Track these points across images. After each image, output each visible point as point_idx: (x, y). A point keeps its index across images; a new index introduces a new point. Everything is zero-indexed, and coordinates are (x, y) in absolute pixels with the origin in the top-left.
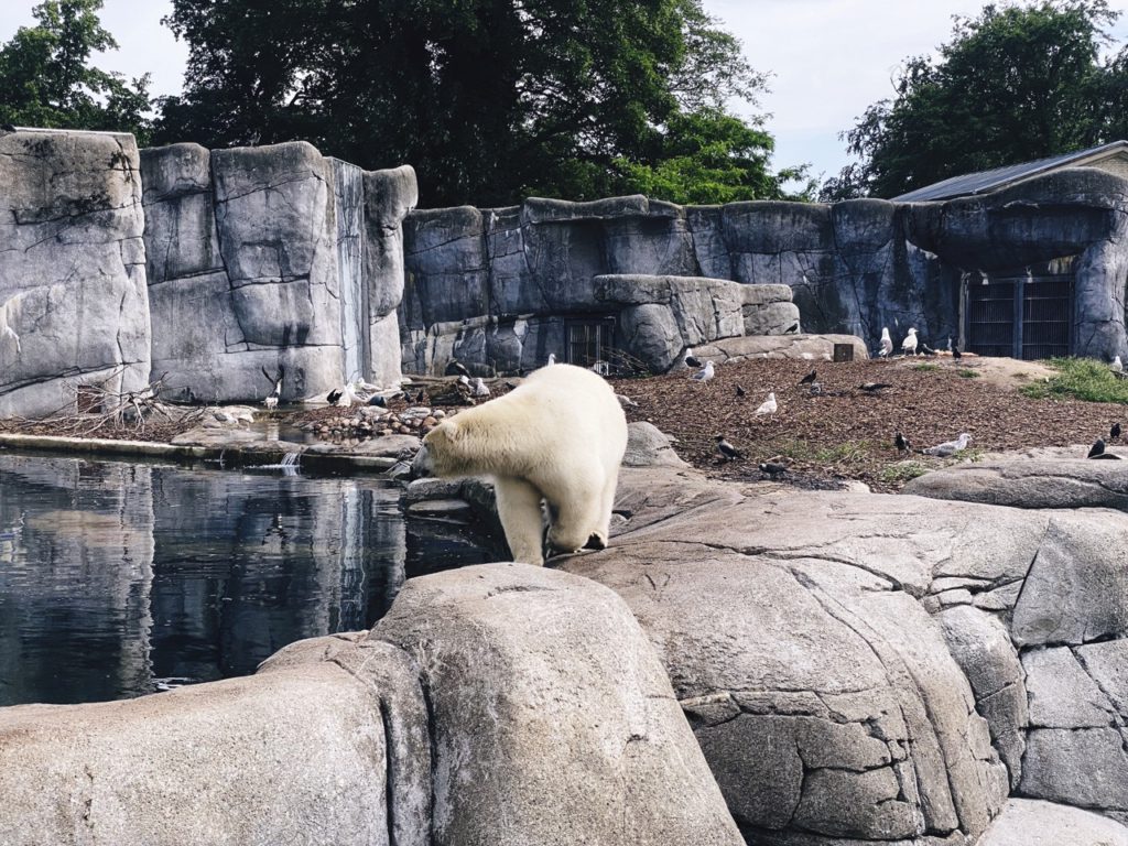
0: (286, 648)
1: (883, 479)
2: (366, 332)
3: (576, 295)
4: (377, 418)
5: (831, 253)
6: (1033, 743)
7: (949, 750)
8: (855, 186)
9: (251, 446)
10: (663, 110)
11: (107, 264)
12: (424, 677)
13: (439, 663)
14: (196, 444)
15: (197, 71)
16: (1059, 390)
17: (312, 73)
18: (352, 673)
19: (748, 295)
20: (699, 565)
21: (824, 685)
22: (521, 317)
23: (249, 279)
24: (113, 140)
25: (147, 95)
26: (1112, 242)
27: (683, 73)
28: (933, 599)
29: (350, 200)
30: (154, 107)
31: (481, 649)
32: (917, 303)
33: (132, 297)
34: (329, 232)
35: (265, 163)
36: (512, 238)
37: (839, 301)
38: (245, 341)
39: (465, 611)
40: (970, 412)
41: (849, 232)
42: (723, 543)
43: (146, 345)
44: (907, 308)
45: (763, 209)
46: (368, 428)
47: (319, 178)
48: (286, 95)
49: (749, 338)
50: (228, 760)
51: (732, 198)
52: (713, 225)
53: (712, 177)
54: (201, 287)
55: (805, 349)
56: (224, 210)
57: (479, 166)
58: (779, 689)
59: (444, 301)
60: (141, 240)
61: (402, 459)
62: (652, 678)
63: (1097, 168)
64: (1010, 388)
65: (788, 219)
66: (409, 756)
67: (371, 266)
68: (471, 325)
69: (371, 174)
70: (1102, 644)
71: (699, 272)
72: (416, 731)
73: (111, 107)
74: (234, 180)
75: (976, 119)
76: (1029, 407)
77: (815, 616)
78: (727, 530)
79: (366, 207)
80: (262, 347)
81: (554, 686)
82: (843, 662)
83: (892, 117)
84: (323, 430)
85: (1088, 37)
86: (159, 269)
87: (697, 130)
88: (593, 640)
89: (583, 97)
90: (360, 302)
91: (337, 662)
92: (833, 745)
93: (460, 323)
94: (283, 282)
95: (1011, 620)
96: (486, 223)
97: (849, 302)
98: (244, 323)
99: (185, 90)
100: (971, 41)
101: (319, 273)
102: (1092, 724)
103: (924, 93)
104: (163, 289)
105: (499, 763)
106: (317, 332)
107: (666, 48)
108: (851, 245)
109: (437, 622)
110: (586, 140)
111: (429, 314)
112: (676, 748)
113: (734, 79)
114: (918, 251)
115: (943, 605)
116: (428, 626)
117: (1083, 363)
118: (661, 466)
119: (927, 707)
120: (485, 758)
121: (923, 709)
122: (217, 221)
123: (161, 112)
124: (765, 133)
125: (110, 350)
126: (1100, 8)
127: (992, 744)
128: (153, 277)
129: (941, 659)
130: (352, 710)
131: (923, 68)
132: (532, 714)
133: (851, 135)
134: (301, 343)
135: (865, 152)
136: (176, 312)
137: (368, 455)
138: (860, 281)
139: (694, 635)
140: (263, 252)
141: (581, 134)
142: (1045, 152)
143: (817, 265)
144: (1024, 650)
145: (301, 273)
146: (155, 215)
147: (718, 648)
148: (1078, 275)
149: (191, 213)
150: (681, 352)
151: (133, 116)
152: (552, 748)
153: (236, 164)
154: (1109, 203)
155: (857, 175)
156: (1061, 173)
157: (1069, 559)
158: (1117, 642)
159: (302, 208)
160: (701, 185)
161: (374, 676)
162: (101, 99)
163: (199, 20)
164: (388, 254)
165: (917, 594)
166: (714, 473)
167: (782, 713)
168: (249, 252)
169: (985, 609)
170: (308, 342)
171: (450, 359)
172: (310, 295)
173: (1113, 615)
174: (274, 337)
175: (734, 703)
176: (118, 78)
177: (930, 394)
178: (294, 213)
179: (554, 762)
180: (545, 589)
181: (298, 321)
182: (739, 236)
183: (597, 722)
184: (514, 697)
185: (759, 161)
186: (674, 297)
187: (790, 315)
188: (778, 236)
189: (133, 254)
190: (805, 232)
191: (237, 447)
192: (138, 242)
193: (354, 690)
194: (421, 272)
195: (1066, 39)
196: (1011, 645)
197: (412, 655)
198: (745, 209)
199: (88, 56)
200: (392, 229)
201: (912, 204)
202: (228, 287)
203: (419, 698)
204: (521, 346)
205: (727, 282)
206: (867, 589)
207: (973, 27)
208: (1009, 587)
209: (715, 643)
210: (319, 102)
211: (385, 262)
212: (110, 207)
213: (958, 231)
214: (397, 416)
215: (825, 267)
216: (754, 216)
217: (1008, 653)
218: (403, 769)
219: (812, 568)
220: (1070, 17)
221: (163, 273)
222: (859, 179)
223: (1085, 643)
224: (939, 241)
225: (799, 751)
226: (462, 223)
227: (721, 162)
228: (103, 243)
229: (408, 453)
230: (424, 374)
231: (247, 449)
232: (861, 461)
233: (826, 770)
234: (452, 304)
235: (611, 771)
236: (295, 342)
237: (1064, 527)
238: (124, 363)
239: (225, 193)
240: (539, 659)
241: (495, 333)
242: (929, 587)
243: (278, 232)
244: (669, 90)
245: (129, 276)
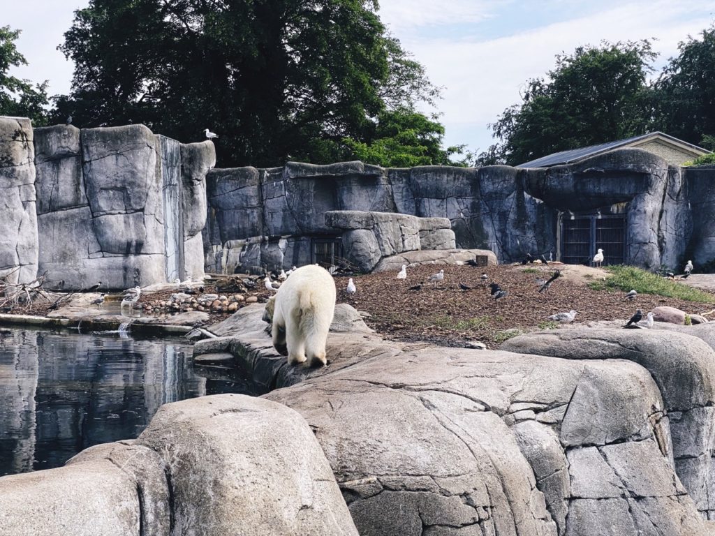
0: (86, 450)
1: (496, 340)
2: (181, 245)
3: (318, 223)
4: (183, 301)
5: (478, 199)
6: (573, 508)
7: (517, 513)
8: (498, 158)
9: (99, 318)
10: (376, 108)
11: (10, 201)
12: (168, 468)
13: (178, 459)
14: (63, 317)
15: (80, 80)
16: (611, 285)
17: (154, 82)
18: (119, 467)
19: (423, 224)
20: (362, 395)
21: (436, 472)
22: (283, 237)
23: (104, 211)
24: (16, 122)
25: (46, 94)
26: (650, 194)
27: (389, 86)
28: (510, 416)
29: (171, 162)
30: (51, 102)
31: (205, 450)
32: (531, 231)
33: (26, 222)
34: (157, 182)
35: (116, 138)
36: (278, 187)
37: (483, 229)
38: (101, 251)
39: (196, 425)
40: (555, 299)
41: (489, 186)
42: (379, 381)
43: (35, 253)
44: (525, 234)
45: (436, 171)
46: (177, 307)
47: (151, 148)
48: (137, 95)
49: (423, 251)
50: (29, 524)
51: (418, 164)
52: (404, 180)
53: (406, 151)
54: (73, 216)
55: (458, 258)
56: (88, 168)
57: (259, 141)
58: (408, 475)
59: (234, 226)
60: (33, 186)
61: (196, 327)
62: (319, 468)
63: (641, 149)
64: (581, 284)
65: (451, 177)
66: (155, 521)
67: (185, 204)
68: (251, 242)
69: (186, 145)
70: (617, 445)
71: (396, 210)
72: (161, 504)
73: (22, 101)
74: (95, 148)
75: (571, 118)
76: (593, 296)
77: (434, 428)
78: (383, 372)
79: (182, 166)
80: (113, 255)
81: (252, 474)
82: (449, 456)
83: (519, 115)
84: (148, 308)
85: (639, 68)
86: (45, 204)
87: (397, 121)
88: (280, 443)
89: (326, 99)
90: (178, 227)
91: (110, 460)
92: (442, 510)
93: (245, 240)
94: (126, 213)
95: (560, 430)
96: (261, 178)
97: (489, 229)
98: (101, 240)
99: (72, 91)
100: (568, 69)
101: (150, 208)
102: (610, 496)
103: (538, 101)
104: (48, 218)
105: (213, 525)
106: (149, 246)
107: (378, 70)
108: (490, 194)
109: (178, 433)
110: (328, 127)
111: (225, 235)
112: (333, 514)
113: (421, 90)
114: (531, 198)
115: (516, 420)
116: (172, 436)
117: (627, 269)
118: (355, 331)
119: (503, 485)
120: (204, 521)
121: (501, 487)
122: (84, 174)
123: (56, 105)
124: (439, 124)
125: (11, 256)
126: (646, 51)
127: (547, 509)
128: (41, 209)
129: (514, 454)
130: (116, 491)
131: (539, 86)
132: (236, 492)
133: (495, 126)
134: (138, 253)
135: (503, 137)
136: (56, 232)
137: (174, 324)
138: (496, 216)
139: (355, 440)
140: (114, 194)
141: (325, 122)
142: (613, 138)
143: (469, 206)
144: (568, 449)
145: (138, 208)
146: (43, 170)
147: (370, 448)
148: (629, 214)
149: (67, 169)
150: (380, 260)
151: (36, 107)
152: (249, 515)
153: (97, 138)
154: (647, 170)
155: (499, 151)
156: (619, 151)
157: (596, 391)
158: (627, 443)
159: (140, 166)
160: (398, 155)
161: (134, 468)
162: (16, 96)
163: (82, 47)
164: (196, 196)
165: (500, 413)
166: (388, 336)
167: (410, 490)
168: (104, 194)
169: (544, 423)
170: (142, 251)
171: (238, 263)
172: (144, 222)
173: (624, 426)
174: (120, 248)
175: (379, 484)
176: (27, 83)
177: (532, 287)
178: (134, 170)
179: (249, 524)
180: (251, 411)
181: (136, 238)
182: (421, 187)
183: (280, 497)
184: (224, 482)
185: (435, 141)
186: (376, 225)
187: (449, 237)
188: (445, 188)
189: (28, 195)
190: (462, 186)
191: (90, 319)
192: (31, 188)
193: (119, 478)
194: (220, 208)
195: (626, 69)
196: (560, 445)
197: (161, 454)
198: (425, 171)
199: (8, 69)
200: (199, 180)
201: (527, 169)
202: (91, 216)
203: (163, 483)
204: (283, 256)
205: (410, 216)
206: (469, 410)
207: (568, 61)
208: (558, 408)
209: (368, 445)
210: (159, 100)
211: (194, 202)
212: (13, 165)
213: (555, 186)
214: (196, 299)
215: (475, 207)
216: (430, 175)
217: (558, 451)
218: (151, 529)
219: (433, 397)
220: (629, 56)
221: (47, 207)
222: (500, 153)
223: (606, 444)
224: (544, 193)
225: (420, 514)
226: (246, 177)
227: (411, 142)
228: (8, 188)
229: (200, 323)
230: (221, 273)
231: (96, 320)
232: (484, 329)
233: (437, 527)
234: (239, 228)
235: (287, 529)
236: (134, 252)
237: (593, 371)
238: (20, 265)
239: (89, 157)
240: (243, 456)
241: (266, 247)
242: (508, 409)
243: (124, 181)
244: (380, 96)
245: (25, 208)
